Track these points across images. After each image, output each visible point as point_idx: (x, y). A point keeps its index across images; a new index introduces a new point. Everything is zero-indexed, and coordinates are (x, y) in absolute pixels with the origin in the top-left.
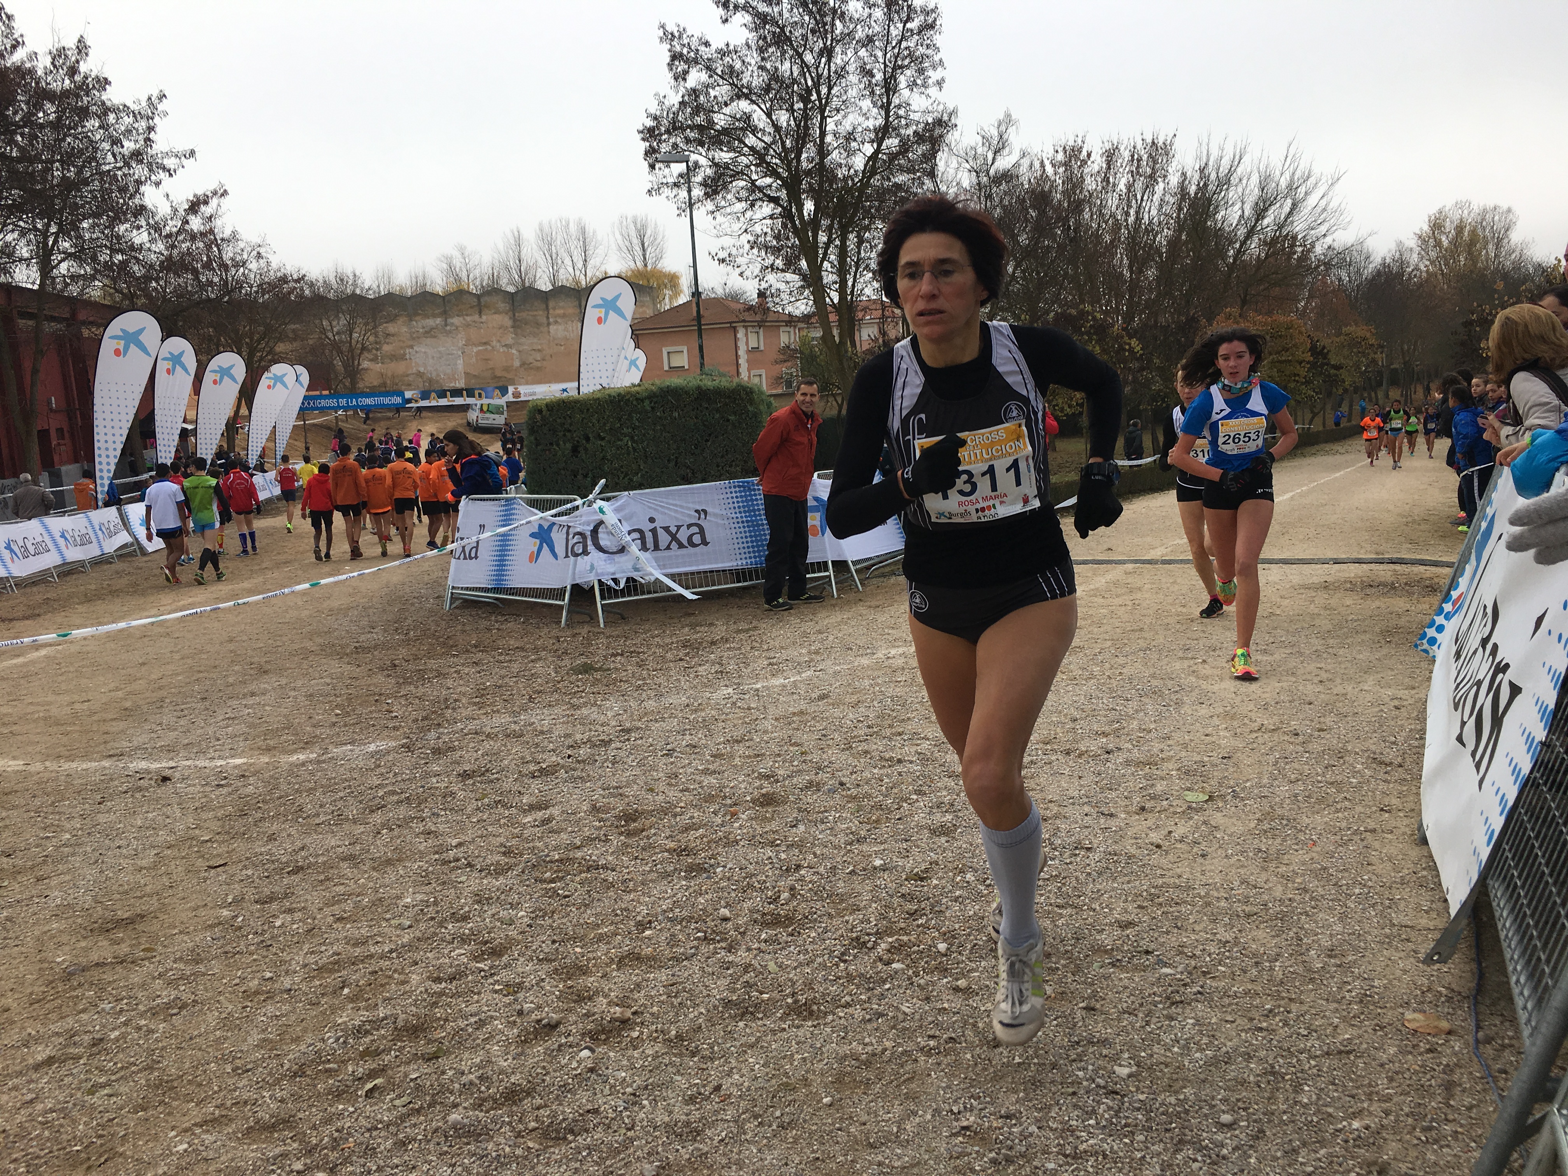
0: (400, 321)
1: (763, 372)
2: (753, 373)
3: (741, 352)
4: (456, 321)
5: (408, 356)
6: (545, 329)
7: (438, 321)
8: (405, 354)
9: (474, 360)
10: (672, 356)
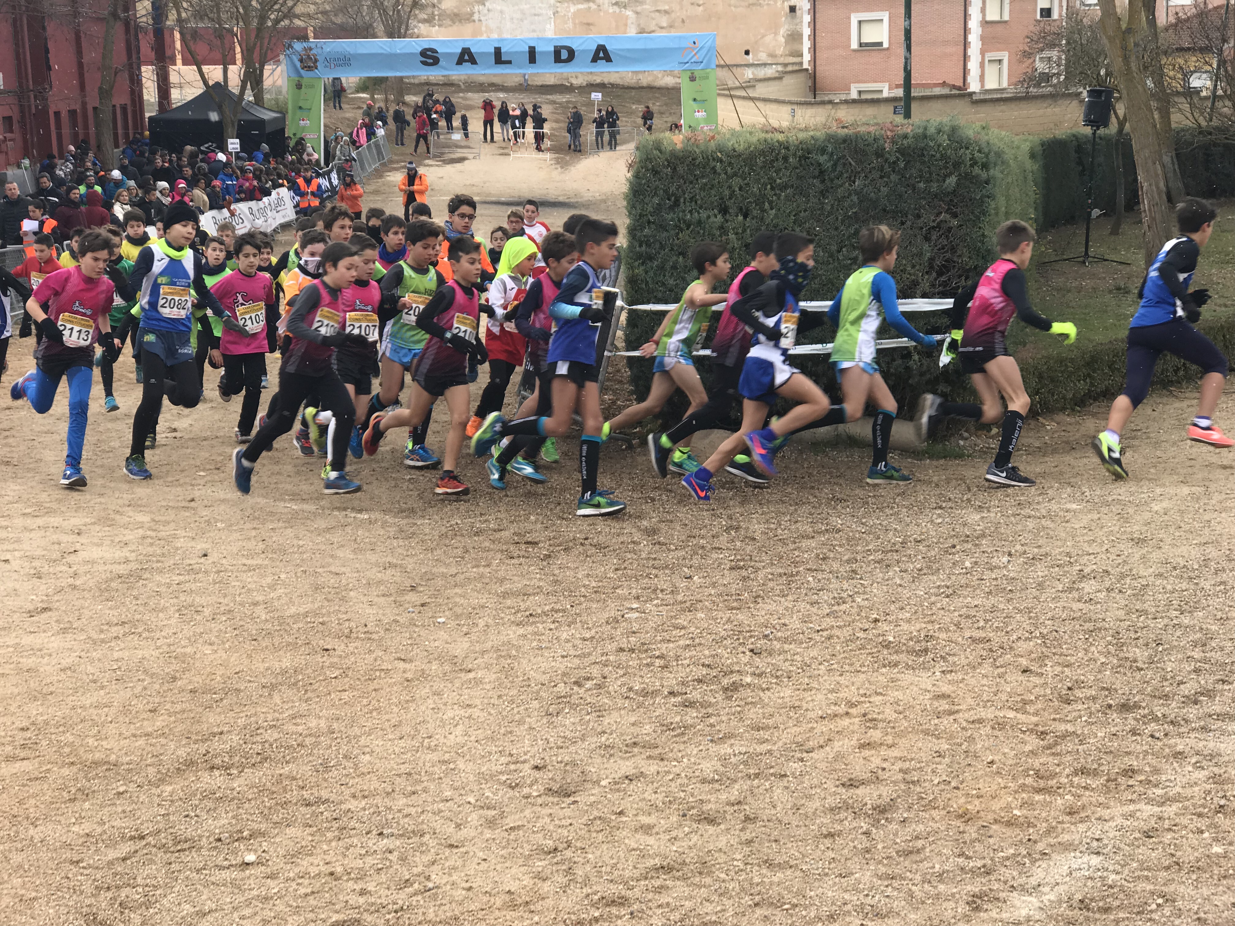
1: (1005, 56)
2: (989, 56)
3: (974, 24)
5: (476, 17)
8: (472, 14)
9: (570, 25)
10: (864, 27)
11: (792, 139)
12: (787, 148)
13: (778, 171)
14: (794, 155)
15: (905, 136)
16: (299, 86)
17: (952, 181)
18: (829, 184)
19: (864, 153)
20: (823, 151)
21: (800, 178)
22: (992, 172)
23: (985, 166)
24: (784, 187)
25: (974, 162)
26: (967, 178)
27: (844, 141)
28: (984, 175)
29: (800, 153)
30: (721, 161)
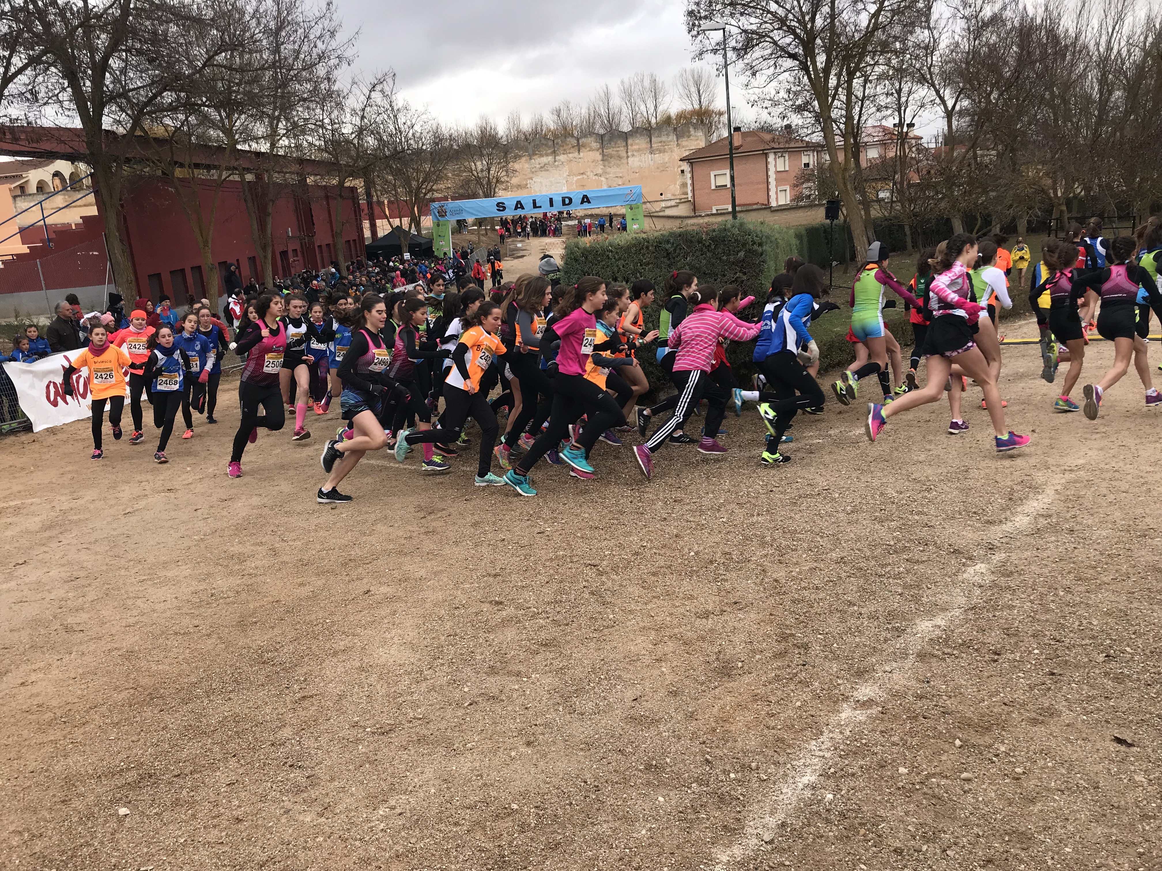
0: (524, 159)
1: (788, 188)
2: (779, 188)
3: (771, 173)
4: (562, 158)
5: (529, 186)
6: (625, 161)
7: (550, 158)
8: (527, 184)
9: (574, 186)
10: (718, 178)
11: (651, 237)
12: (648, 242)
13: (644, 255)
14: (652, 246)
15: (714, 231)
16: (438, 225)
17: (742, 254)
18: (672, 261)
19: (691, 242)
20: (668, 242)
21: (656, 258)
22: (764, 248)
23: (760, 245)
24: (648, 264)
25: (754, 243)
26: (750, 251)
27: (680, 236)
28: (760, 250)
29: (655, 244)
30: (612, 251)
